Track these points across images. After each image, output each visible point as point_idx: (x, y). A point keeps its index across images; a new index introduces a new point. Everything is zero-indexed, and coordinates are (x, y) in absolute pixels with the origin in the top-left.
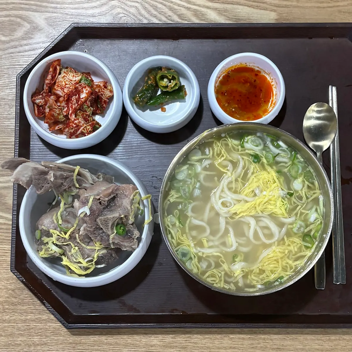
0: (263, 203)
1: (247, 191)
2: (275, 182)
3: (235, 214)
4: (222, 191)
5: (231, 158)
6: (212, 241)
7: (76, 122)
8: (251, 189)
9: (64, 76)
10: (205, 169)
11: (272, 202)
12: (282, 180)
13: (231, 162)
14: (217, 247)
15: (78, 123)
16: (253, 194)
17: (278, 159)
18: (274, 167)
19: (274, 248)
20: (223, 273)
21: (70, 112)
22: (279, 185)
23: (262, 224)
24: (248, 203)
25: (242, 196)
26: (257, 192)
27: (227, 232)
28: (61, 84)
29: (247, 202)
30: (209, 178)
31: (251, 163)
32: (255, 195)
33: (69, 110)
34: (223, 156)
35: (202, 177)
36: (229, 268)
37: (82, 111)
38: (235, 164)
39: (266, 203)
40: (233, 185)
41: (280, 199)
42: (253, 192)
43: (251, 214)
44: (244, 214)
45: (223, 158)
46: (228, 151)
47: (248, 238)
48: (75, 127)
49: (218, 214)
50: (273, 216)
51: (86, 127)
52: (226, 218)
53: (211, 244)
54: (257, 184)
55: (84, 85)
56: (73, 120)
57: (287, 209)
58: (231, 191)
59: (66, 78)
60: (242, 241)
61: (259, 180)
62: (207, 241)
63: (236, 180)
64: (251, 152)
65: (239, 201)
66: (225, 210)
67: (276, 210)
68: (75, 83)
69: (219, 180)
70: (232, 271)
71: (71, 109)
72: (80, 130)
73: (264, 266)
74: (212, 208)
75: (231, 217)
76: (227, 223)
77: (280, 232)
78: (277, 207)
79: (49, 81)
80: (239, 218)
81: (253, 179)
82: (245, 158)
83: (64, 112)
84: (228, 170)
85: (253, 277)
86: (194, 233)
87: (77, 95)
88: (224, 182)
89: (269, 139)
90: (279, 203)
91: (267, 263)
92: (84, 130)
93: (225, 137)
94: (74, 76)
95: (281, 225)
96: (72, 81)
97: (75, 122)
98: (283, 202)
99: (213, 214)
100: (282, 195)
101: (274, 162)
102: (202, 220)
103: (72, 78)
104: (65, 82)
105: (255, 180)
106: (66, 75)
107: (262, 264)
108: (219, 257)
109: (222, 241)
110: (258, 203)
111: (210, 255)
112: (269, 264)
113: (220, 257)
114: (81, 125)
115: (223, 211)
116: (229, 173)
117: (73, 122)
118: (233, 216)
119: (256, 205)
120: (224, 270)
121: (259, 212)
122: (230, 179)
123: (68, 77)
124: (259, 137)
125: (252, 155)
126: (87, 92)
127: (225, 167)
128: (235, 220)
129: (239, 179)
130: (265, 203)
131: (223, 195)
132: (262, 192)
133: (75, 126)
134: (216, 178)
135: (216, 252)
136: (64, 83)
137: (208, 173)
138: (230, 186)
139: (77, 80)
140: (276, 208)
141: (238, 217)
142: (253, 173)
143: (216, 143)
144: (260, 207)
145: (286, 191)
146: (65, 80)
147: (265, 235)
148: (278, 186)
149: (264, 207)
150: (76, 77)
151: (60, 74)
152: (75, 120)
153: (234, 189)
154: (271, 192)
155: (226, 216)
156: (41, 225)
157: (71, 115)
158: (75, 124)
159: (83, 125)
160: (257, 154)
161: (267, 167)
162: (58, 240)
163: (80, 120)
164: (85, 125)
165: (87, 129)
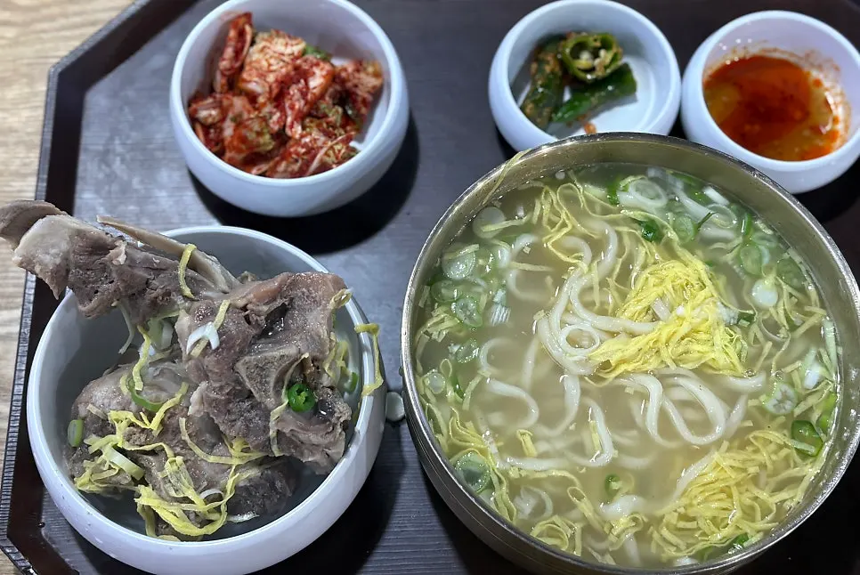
0: (677, 338)
1: (633, 307)
2: (703, 286)
3: (606, 366)
4: (567, 310)
5: (586, 231)
6: (547, 440)
7: (307, 140)
8: (644, 304)
10: (521, 257)
11: (703, 336)
12: (722, 281)
13: (586, 238)
14: (560, 454)
15: (311, 141)
16: (649, 317)
17: (709, 231)
18: (699, 252)
19: (716, 456)
21: (289, 120)
22: (715, 295)
23: (679, 394)
24: (639, 338)
25: (621, 322)
26: (661, 310)
27: (583, 417)
29: (633, 335)
30: (528, 280)
31: (638, 240)
32: (655, 318)
33: (286, 117)
34: (564, 225)
35: (511, 277)
37: (314, 119)
38: (597, 246)
39: (686, 339)
40: (596, 297)
41: (722, 327)
42: (649, 309)
43: (649, 368)
44: (630, 367)
45: (565, 230)
46: (578, 214)
47: (644, 433)
48: (304, 154)
49: (558, 369)
51: (332, 148)
52: (581, 378)
54: (659, 290)
56: (297, 136)
57: (744, 355)
58: (591, 310)
60: (628, 439)
61: (662, 281)
62: (533, 440)
63: (603, 284)
64: (637, 215)
65: (613, 334)
66: (579, 354)
67: (713, 356)
68: (292, 59)
69: (559, 283)
71: (289, 112)
72: (319, 157)
73: (691, 505)
74: (544, 354)
75: (596, 378)
76: (585, 392)
77: (728, 415)
78: (716, 348)
79: (228, 62)
80: (616, 377)
81: (647, 278)
82: (624, 229)
83: (274, 123)
84: (579, 258)
85: (665, 532)
86: (497, 419)
88: (572, 288)
89: (679, 184)
90: (720, 336)
91: (700, 498)
92: (329, 156)
94: (287, 44)
96: (284, 55)
97: (303, 141)
98: (731, 335)
99: (544, 368)
100: (726, 318)
101: (698, 238)
103: (283, 48)
105: (652, 280)
106: (268, 45)
107: (685, 501)
108: (568, 482)
109: (573, 439)
110: (664, 339)
112: (706, 500)
115: (573, 359)
116: (584, 266)
117: (298, 142)
118: (601, 375)
119: (659, 345)
121: (669, 362)
122: (584, 282)
123: (272, 48)
124: (654, 179)
125: (640, 223)
126: (324, 73)
127: (570, 252)
128: (605, 384)
129: (612, 281)
130: (682, 339)
132: (672, 309)
133: (303, 150)
134: (549, 280)
135: (560, 469)
137: (528, 267)
138: (588, 298)
140: (713, 351)
141: (613, 375)
142: (644, 267)
143: (547, 192)
144: (670, 350)
145: (736, 310)
146: (267, 57)
147: (690, 425)
148: (713, 296)
149: (681, 349)
150: (292, 45)
152: (302, 136)
153: (598, 304)
154: (698, 310)
155: (582, 371)
156: (87, 403)
157: (292, 127)
158: (303, 147)
159: (324, 143)
160: (653, 221)
161: (680, 251)
162: (128, 438)
163: (315, 134)
164: (330, 143)
165: (334, 152)
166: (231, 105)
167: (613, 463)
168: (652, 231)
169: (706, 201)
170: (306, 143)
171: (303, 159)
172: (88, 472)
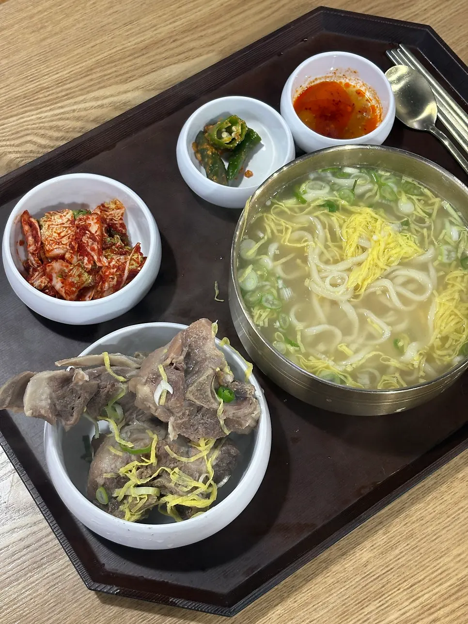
0: (381, 253)
1: (350, 250)
3: (357, 288)
4: (319, 271)
5: (300, 226)
6: (353, 342)
8: (354, 245)
9: (49, 226)
10: (276, 258)
11: (393, 245)
12: (381, 211)
13: (303, 229)
15: (116, 262)
16: (361, 250)
17: (359, 190)
18: (361, 204)
19: (437, 300)
20: (397, 375)
21: (95, 258)
22: (384, 220)
23: (400, 280)
24: (364, 263)
25: (349, 262)
26: (364, 243)
27: (363, 320)
28: (52, 239)
29: (359, 264)
30: (288, 267)
31: (328, 215)
32: (364, 250)
33: (92, 257)
34: (287, 229)
35: (279, 271)
36: (401, 362)
37: (108, 250)
38: (310, 229)
39: (386, 251)
40: (328, 255)
41: (399, 235)
42: (358, 248)
43: (377, 276)
44: (369, 281)
45: (290, 231)
46: (290, 218)
47: (397, 311)
48: (116, 272)
49: (334, 303)
50: (404, 263)
51: (131, 259)
52: (349, 301)
53: (354, 347)
54: (357, 234)
55: (85, 217)
56: (107, 264)
57: (417, 242)
58: (330, 264)
59: (53, 226)
60: (391, 317)
61: (355, 229)
62: (348, 346)
63: (327, 247)
64: (320, 202)
65: (349, 270)
66: (341, 289)
67: (404, 251)
68: (71, 223)
69: (305, 260)
70: (408, 364)
71: (93, 253)
72: (127, 268)
73: (441, 331)
74: (322, 300)
75: (356, 297)
76: (355, 307)
77: (429, 275)
78: (403, 247)
79: (33, 246)
80: (365, 290)
81: (347, 231)
82: (318, 213)
83: (86, 264)
84: (306, 241)
85: (439, 352)
86: (321, 347)
87: (87, 232)
88: (313, 260)
89: (329, 174)
90: (401, 240)
91: (444, 325)
92: (133, 265)
93: (273, 204)
94: (61, 216)
95: (423, 267)
96: (63, 224)
97: (112, 264)
98: (406, 236)
99: (327, 307)
100: (397, 229)
101: (356, 197)
102: (320, 324)
103: (60, 220)
104: (55, 232)
105: (350, 231)
106: (50, 223)
107: (437, 331)
108: (377, 357)
109: (365, 334)
110: (375, 257)
111: (363, 361)
112: (447, 324)
113: (379, 356)
114: (123, 261)
115: (340, 294)
116: (311, 243)
117: (108, 267)
118: (357, 293)
119: (375, 261)
120: (397, 369)
121: (385, 267)
122: (317, 251)
123: (54, 223)
124: (315, 179)
125: (323, 206)
126: (95, 221)
127: (299, 240)
128: (361, 298)
129: (330, 243)
130: (384, 252)
131: (324, 275)
132: (369, 240)
133: (115, 270)
134: (299, 261)
135: (369, 353)
136: (55, 235)
137: (283, 260)
138: (324, 259)
139: (70, 218)
140: (403, 249)
141: (363, 290)
142: (341, 227)
143: (266, 217)
144: (382, 260)
145: (398, 223)
146: (54, 230)
147: (414, 292)
148: (383, 222)
149: (386, 257)
150: (65, 216)
151: (41, 227)
152: (109, 263)
153: (331, 259)
154: (382, 232)
155: (347, 297)
156: (101, 475)
157: (100, 261)
158: (113, 269)
159: (125, 259)
160: (328, 201)
161: (353, 209)
162: (141, 477)
163: (116, 257)
164: (129, 257)
165: (135, 261)
166: (52, 269)
167: (393, 334)
168: (331, 206)
169: (348, 176)
170: (114, 265)
171: (116, 275)
172: (127, 511)
